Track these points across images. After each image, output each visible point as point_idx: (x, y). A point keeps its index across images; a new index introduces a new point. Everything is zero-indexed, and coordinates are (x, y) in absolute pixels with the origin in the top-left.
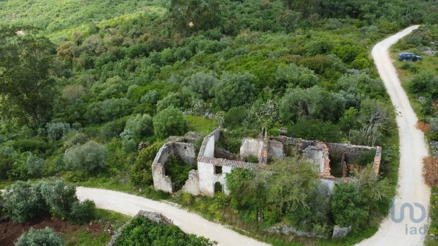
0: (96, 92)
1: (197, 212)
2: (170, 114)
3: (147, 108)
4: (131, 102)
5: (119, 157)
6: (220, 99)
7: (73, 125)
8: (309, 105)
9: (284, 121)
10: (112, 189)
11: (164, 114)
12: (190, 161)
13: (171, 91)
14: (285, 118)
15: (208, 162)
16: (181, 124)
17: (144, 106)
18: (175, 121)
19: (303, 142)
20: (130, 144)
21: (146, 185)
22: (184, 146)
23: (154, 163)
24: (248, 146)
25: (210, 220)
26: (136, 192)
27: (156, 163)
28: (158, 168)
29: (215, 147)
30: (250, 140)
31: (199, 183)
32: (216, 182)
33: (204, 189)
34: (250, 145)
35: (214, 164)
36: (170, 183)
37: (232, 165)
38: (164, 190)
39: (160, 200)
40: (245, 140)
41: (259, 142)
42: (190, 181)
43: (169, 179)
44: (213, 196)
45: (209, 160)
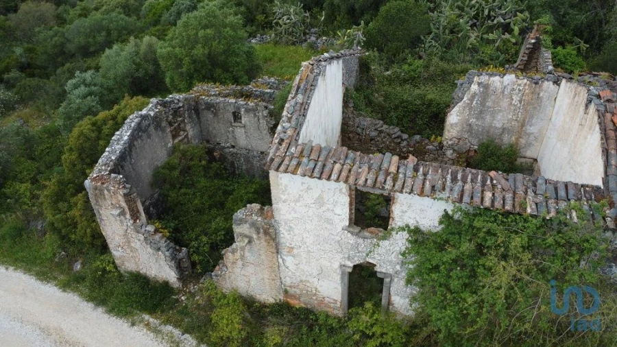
2: (204, 22)
16: (237, 55)
17: (165, 30)
18: (220, 43)
22: (232, 109)
23: (94, 174)
26: (62, 273)
27: (106, 170)
28: (109, 191)
29: (343, 112)
30: (497, 79)
31: (280, 260)
32: (357, 262)
33: (301, 286)
34: (493, 97)
35: (351, 180)
36: (167, 254)
37: (457, 188)
38: (148, 273)
39: (133, 316)
40: (476, 79)
41: (536, 83)
42: (243, 249)
43: (161, 238)
44: (340, 313)
45: (326, 159)
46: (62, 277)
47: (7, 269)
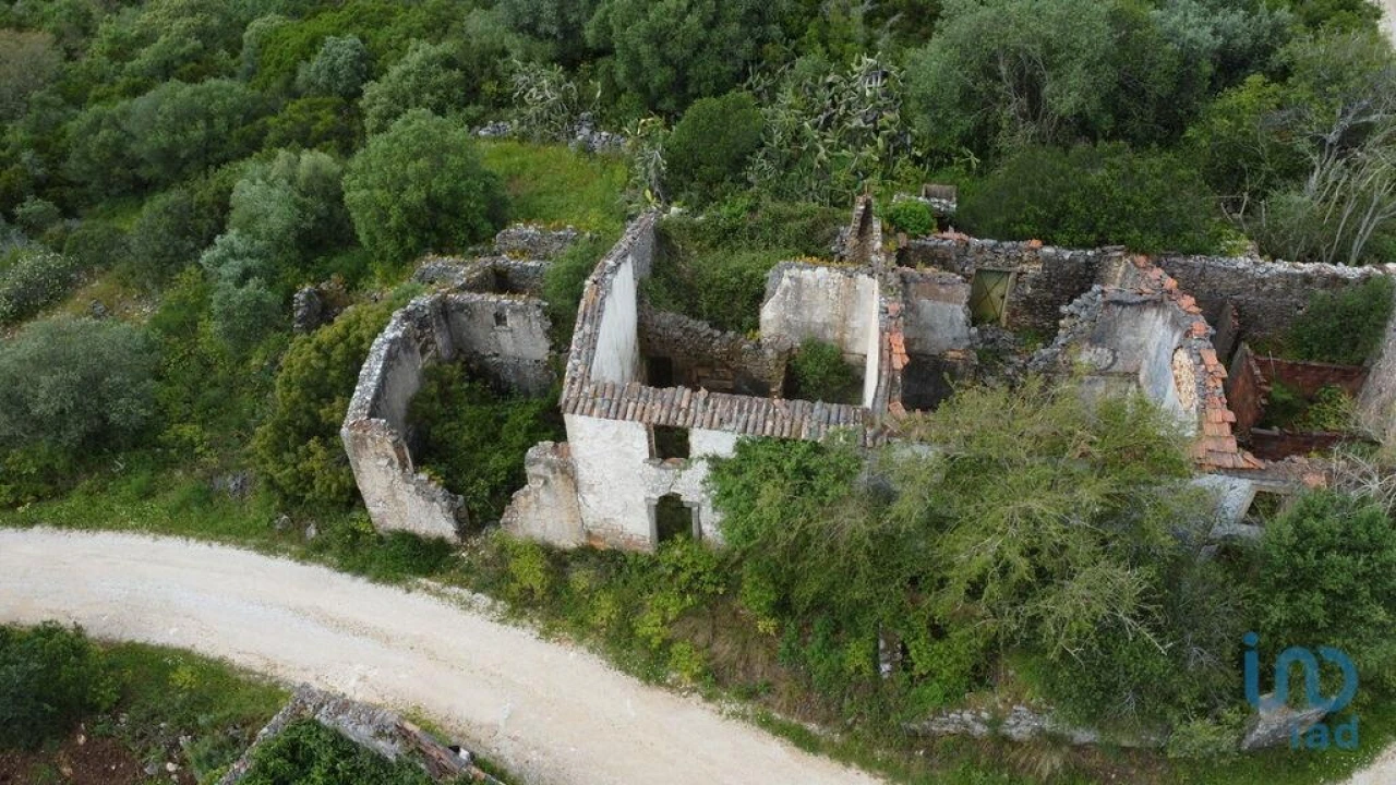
0: (113, 55)
1: (581, 639)
2: (416, 148)
3: (328, 118)
4: (257, 92)
5: (212, 360)
6: (640, 64)
7: (18, 210)
8: (1049, 75)
9: (931, 154)
10: (180, 533)
11: (387, 155)
12: (530, 374)
13: (419, 37)
14: (935, 137)
15: (618, 413)
17: (311, 108)
18: (442, 180)
19: (1047, 259)
20: (244, 303)
21: (333, 511)
22: (493, 310)
23: (350, 420)
24: (798, 297)
25: (647, 679)
26: (292, 543)
27: (363, 414)
28: (373, 439)
29: (638, 310)
30: (808, 272)
31: (580, 500)
32: (662, 494)
33: (606, 525)
34: (808, 291)
35: (645, 418)
36: (444, 504)
37: (742, 420)
38: (417, 531)
39: (406, 581)
40: (786, 272)
41: (851, 276)
42: (537, 491)
43: (436, 487)
44: (650, 551)
45: (620, 399)
46: (293, 548)
47: (210, 545)
